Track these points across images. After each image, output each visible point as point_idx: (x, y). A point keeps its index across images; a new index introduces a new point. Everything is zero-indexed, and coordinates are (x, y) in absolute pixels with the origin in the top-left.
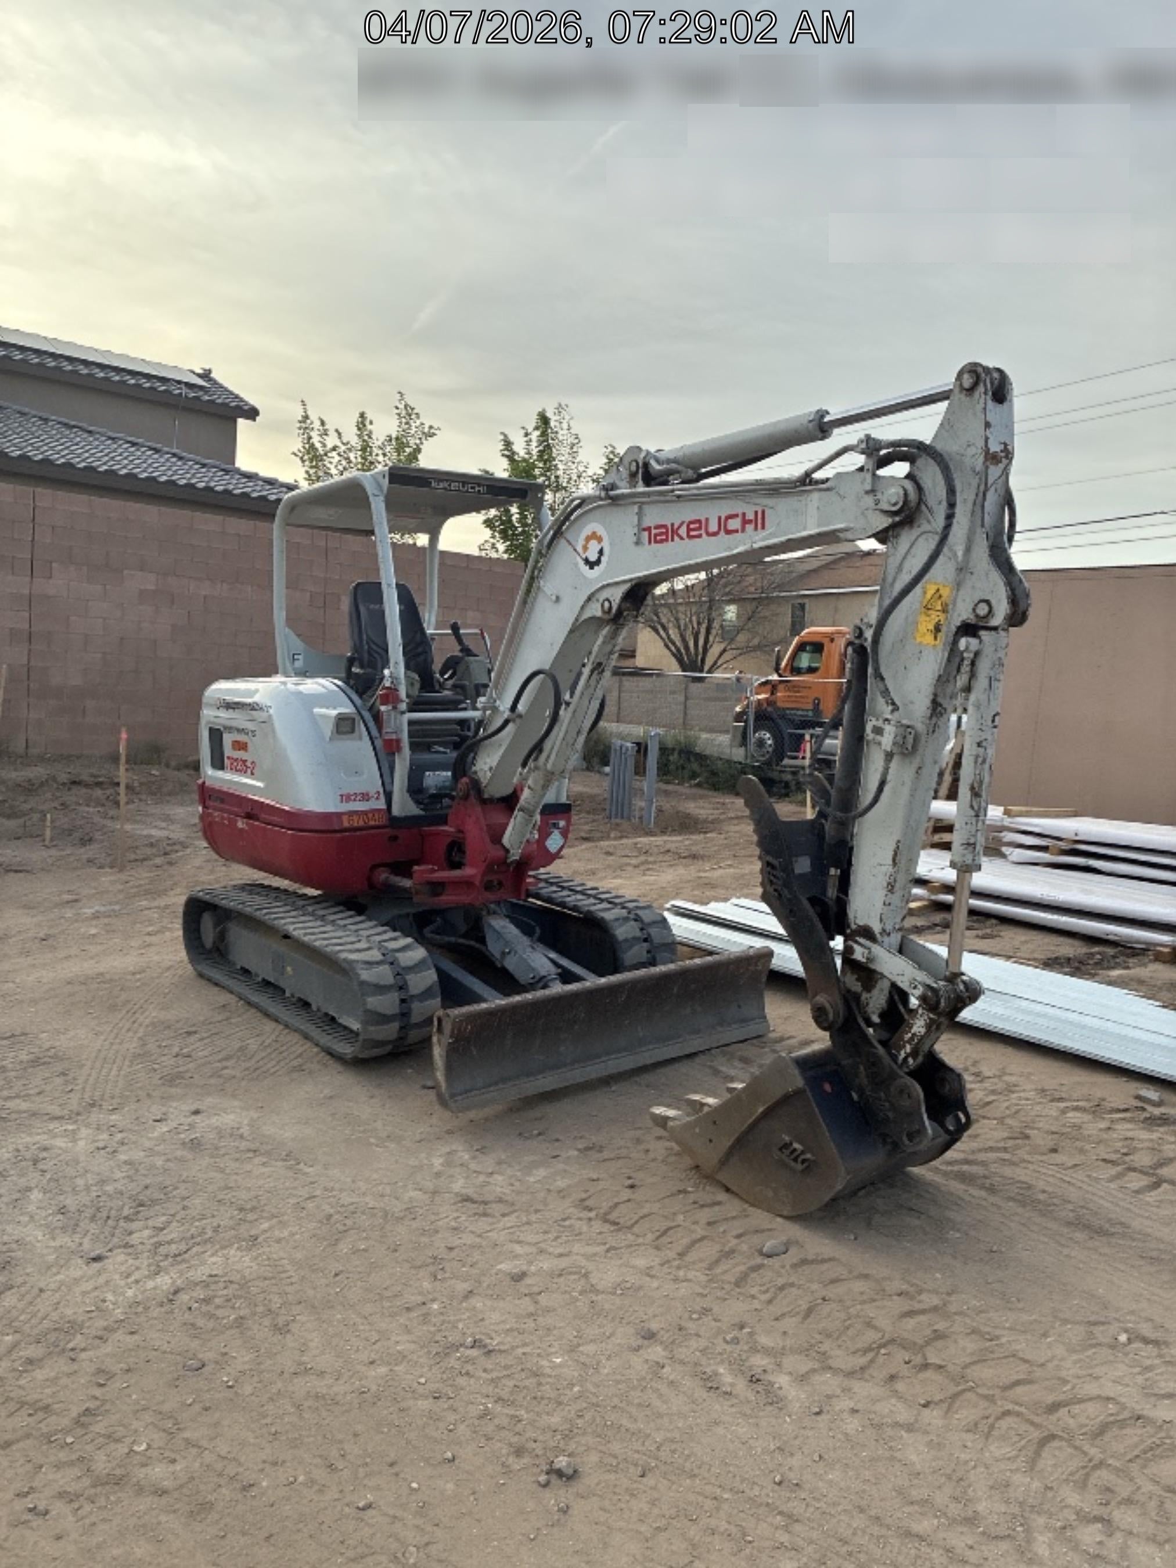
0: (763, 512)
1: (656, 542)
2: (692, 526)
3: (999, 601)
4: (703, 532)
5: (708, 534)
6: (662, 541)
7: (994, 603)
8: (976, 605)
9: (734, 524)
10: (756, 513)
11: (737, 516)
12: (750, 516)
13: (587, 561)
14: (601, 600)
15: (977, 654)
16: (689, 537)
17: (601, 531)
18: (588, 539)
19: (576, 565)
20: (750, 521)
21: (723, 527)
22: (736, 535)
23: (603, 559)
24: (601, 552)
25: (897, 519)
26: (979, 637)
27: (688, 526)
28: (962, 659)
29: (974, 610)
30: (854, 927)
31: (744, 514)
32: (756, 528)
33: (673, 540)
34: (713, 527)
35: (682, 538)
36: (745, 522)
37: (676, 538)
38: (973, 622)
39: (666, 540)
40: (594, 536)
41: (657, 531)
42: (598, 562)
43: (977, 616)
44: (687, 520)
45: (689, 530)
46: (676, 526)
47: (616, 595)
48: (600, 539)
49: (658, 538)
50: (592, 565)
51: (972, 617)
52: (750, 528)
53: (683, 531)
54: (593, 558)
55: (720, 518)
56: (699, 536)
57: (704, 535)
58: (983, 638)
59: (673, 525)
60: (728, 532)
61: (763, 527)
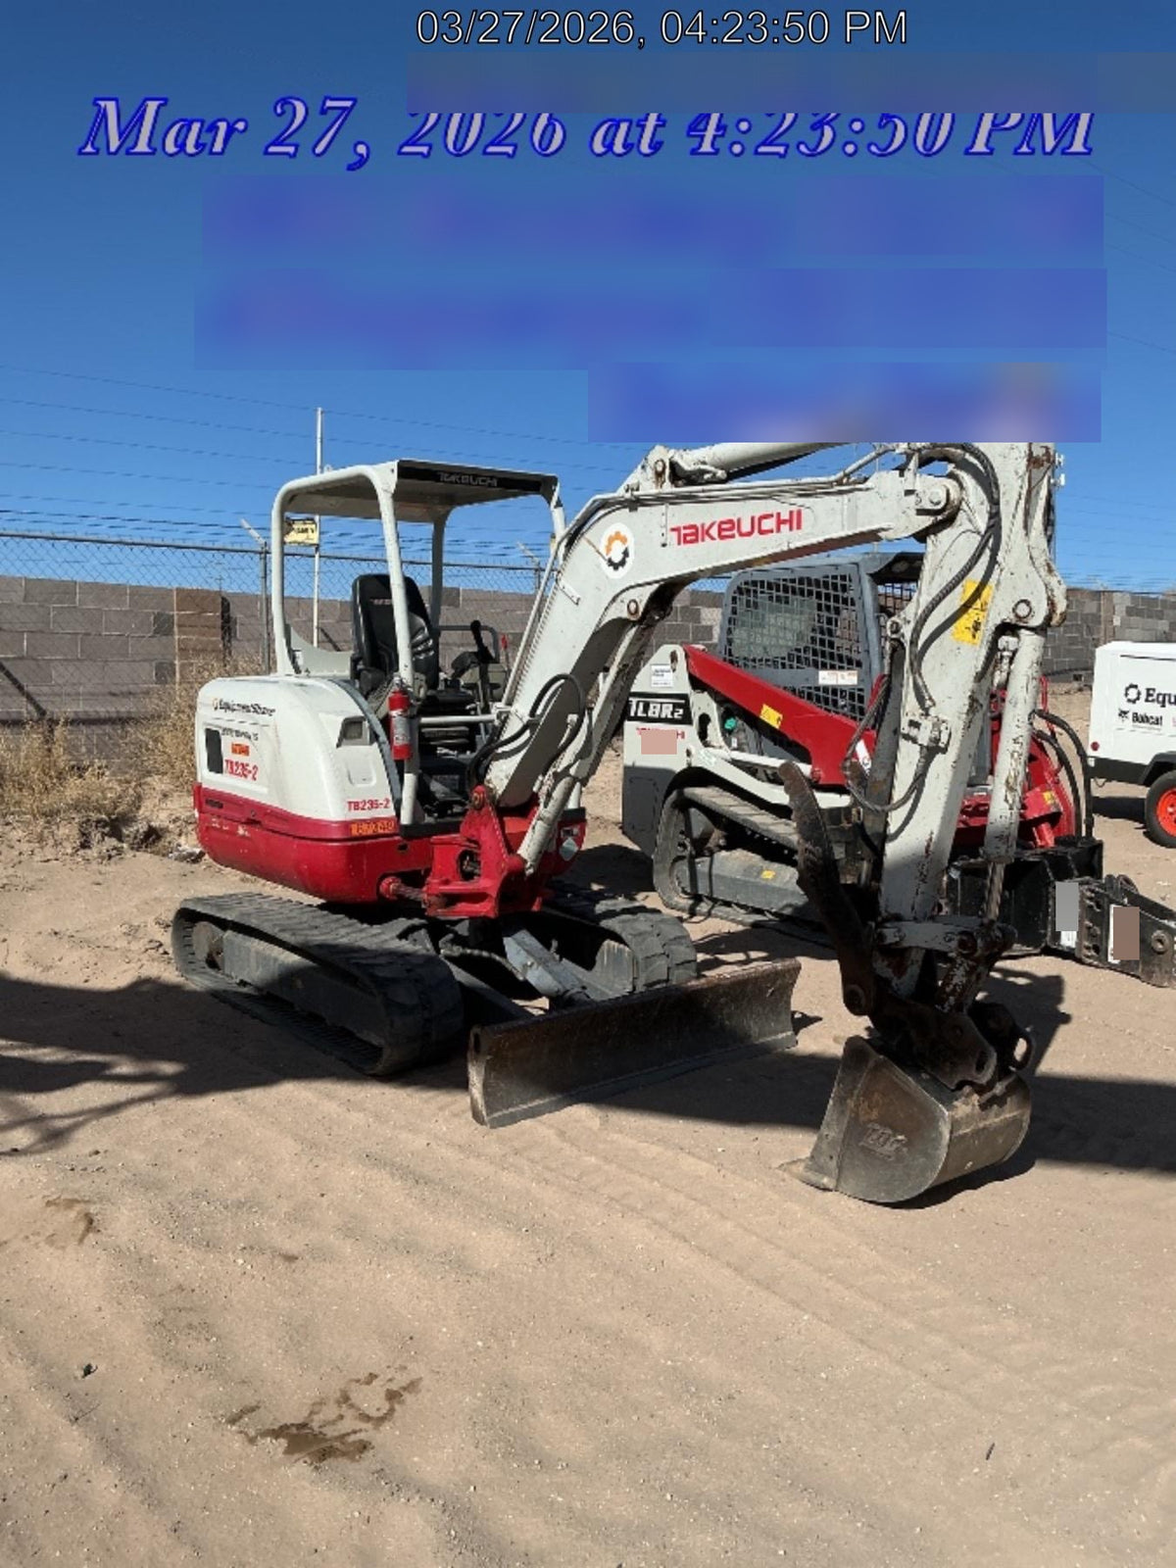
0: (799, 513)
1: (686, 542)
2: (724, 526)
3: (1039, 602)
4: (735, 532)
5: (742, 535)
6: (691, 542)
7: (1033, 604)
8: (1016, 605)
9: (767, 524)
10: (791, 513)
11: (772, 516)
12: (785, 516)
13: (610, 563)
14: (627, 601)
15: (1015, 652)
16: (722, 537)
17: (625, 531)
18: (611, 540)
19: (598, 566)
20: (784, 522)
21: (757, 526)
22: (770, 535)
23: (627, 559)
24: (626, 554)
25: (940, 518)
26: (1018, 636)
27: (719, 526)
28: (1002, 657)
29: (1014, 610)
30: (884, 914)
31: (779, 514)
32: (791, 529)
33: (703, 540)
34: (746, 527)
35: (713, 538)
36: (780, 522)
37: (707, 538)
38: (1014, 622)
39: (696, 541)
40: (618, 536)
41: (688, 531)
42: (623, 563)
43: (1017, 616)
44: (718, 520)
45: (720, 530)
46: (706, 527)
47: (643, 596)
48: (624, 540)
49: (688, 538)
50: (616, 566)
51: (1012, 616)
52: (785, 528)
53: (714, 532)
54: (617, 559)
55: (753, 519)
56: (733, 536)
57: (737, 535)
58: (1022, 636)
59: (703, 526)
60: (762, 532)
61: (799, 527)
